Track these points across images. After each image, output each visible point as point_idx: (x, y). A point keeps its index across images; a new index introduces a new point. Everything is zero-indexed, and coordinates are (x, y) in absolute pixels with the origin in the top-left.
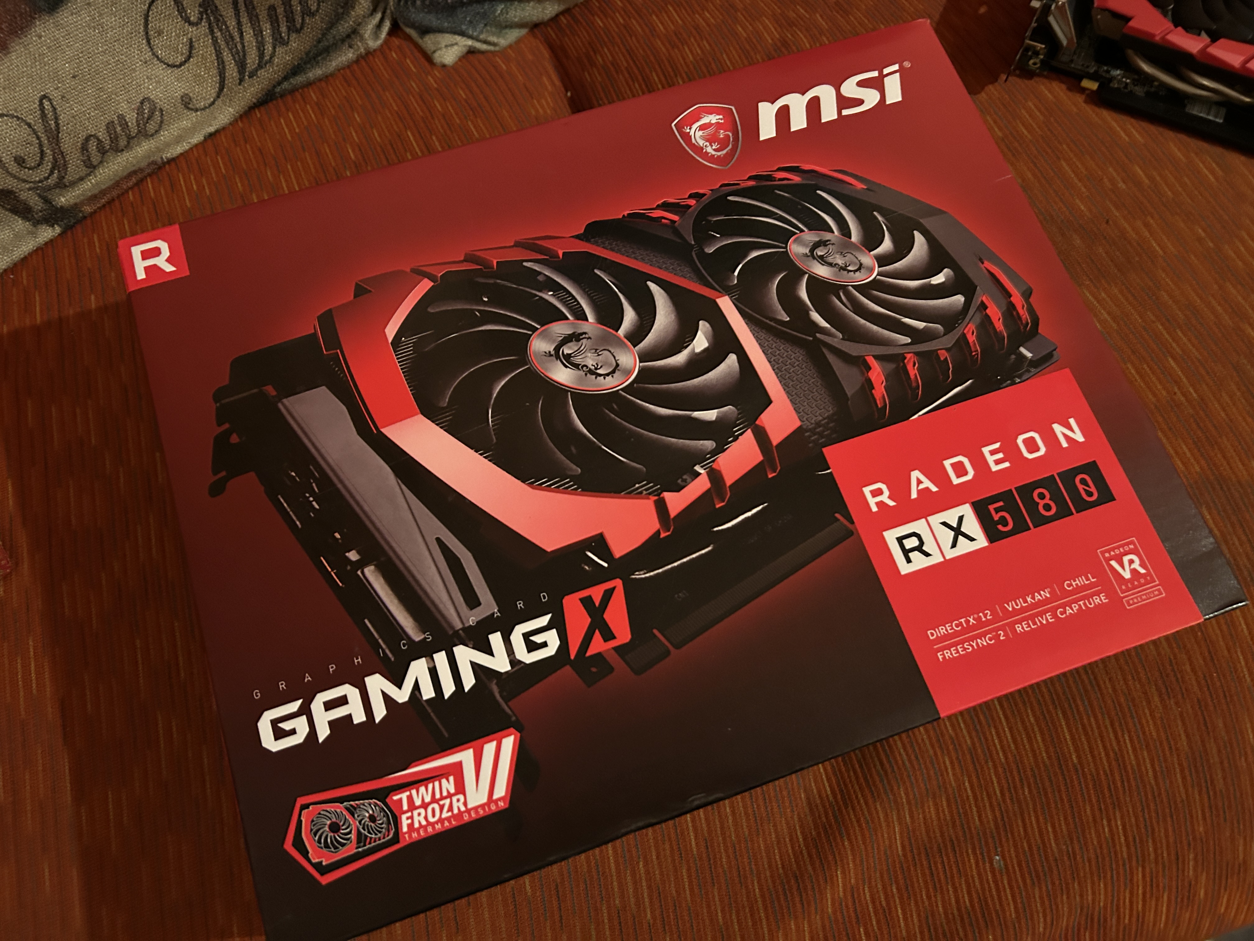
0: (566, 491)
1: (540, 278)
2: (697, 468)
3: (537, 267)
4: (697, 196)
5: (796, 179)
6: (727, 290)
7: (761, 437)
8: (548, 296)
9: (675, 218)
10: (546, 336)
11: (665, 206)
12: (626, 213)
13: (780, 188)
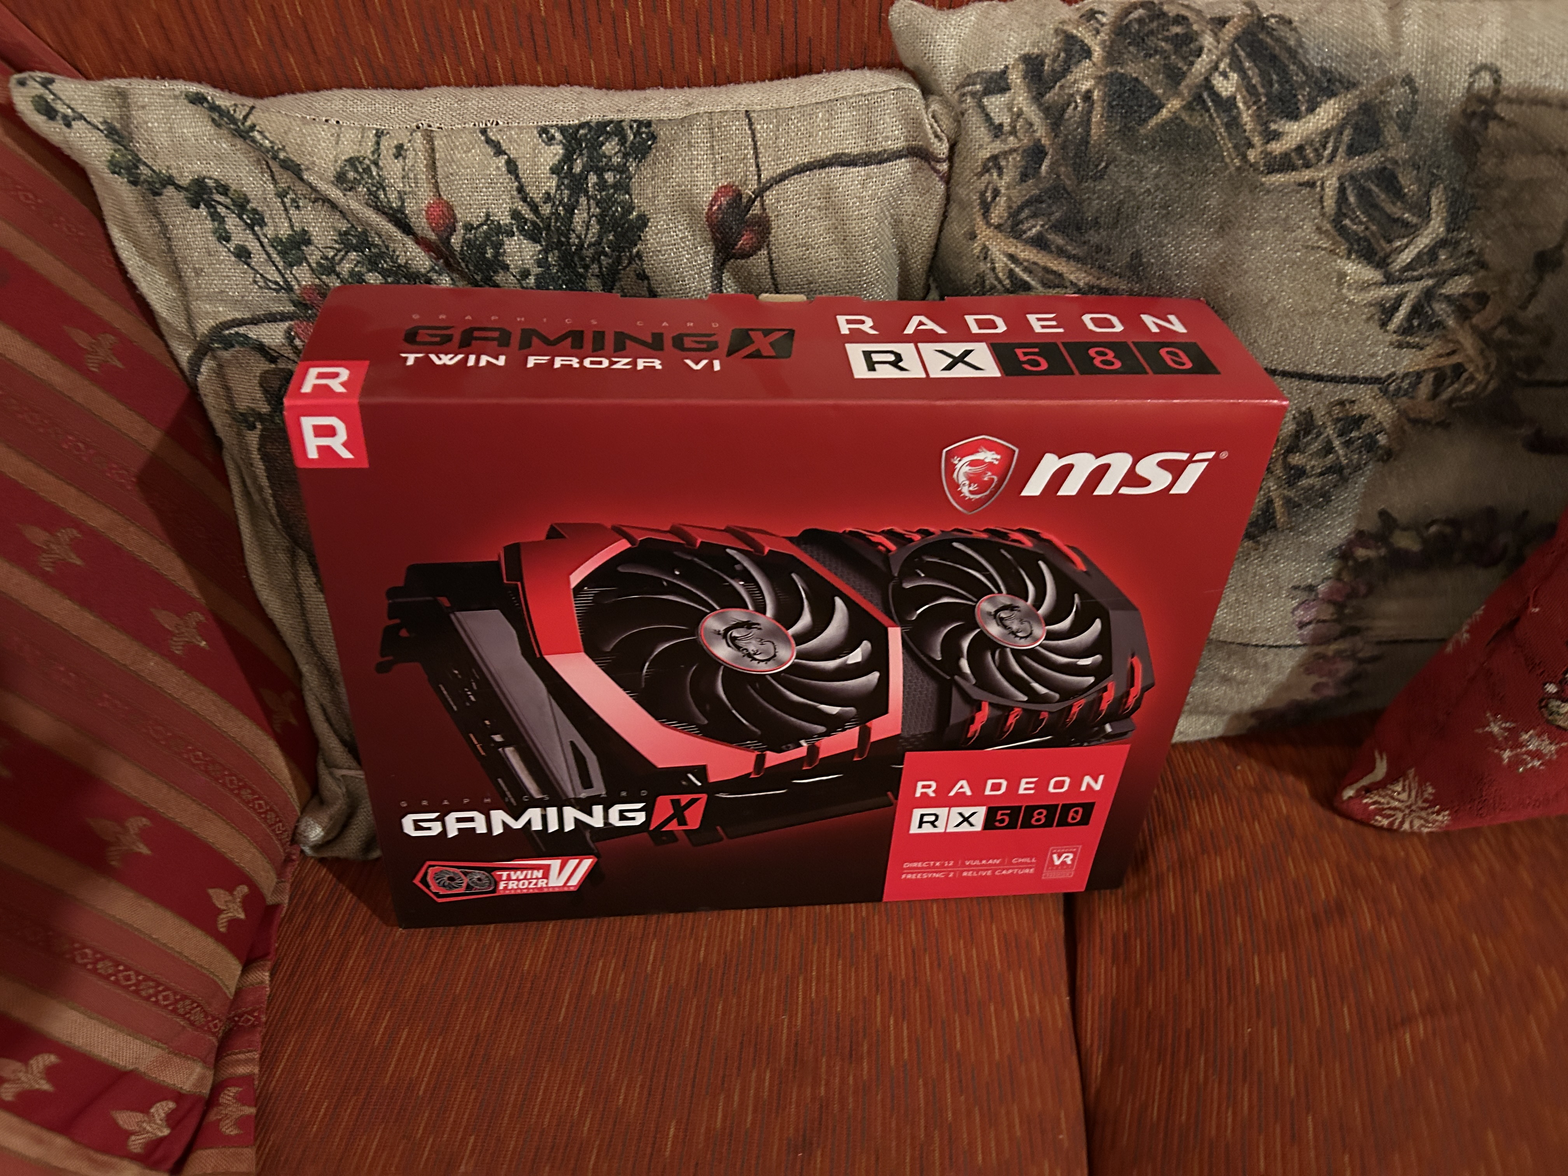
0: (689, 733)
1: (737, 567)
2: (803, 742)
3: (738, 556)
4: (926, 533)
5: (1028, 543)
6: (902, 622)
7: (865, 734)
8: (739, 585)
9: (892, 547)
10: (721, 618)
11: (891, 535)
12: (848, 529)
13: (1009, 549)
